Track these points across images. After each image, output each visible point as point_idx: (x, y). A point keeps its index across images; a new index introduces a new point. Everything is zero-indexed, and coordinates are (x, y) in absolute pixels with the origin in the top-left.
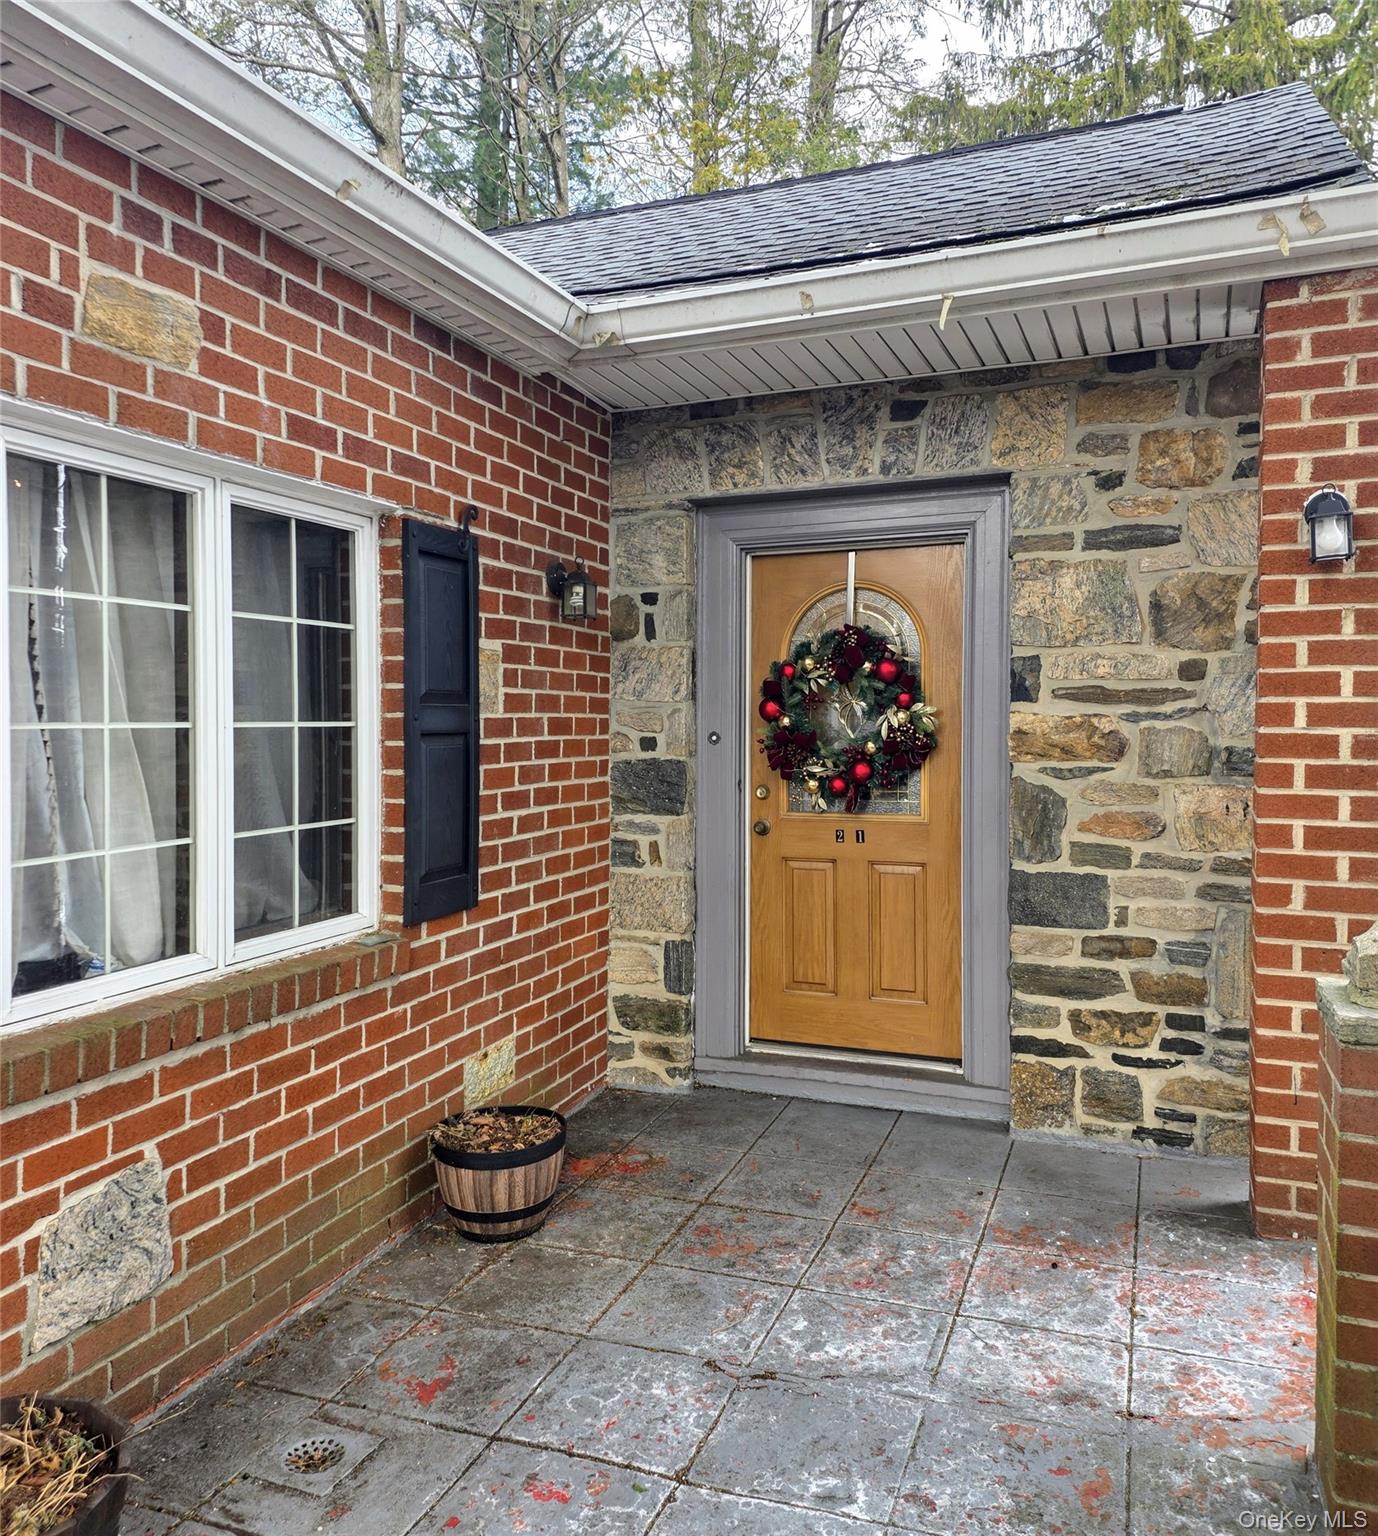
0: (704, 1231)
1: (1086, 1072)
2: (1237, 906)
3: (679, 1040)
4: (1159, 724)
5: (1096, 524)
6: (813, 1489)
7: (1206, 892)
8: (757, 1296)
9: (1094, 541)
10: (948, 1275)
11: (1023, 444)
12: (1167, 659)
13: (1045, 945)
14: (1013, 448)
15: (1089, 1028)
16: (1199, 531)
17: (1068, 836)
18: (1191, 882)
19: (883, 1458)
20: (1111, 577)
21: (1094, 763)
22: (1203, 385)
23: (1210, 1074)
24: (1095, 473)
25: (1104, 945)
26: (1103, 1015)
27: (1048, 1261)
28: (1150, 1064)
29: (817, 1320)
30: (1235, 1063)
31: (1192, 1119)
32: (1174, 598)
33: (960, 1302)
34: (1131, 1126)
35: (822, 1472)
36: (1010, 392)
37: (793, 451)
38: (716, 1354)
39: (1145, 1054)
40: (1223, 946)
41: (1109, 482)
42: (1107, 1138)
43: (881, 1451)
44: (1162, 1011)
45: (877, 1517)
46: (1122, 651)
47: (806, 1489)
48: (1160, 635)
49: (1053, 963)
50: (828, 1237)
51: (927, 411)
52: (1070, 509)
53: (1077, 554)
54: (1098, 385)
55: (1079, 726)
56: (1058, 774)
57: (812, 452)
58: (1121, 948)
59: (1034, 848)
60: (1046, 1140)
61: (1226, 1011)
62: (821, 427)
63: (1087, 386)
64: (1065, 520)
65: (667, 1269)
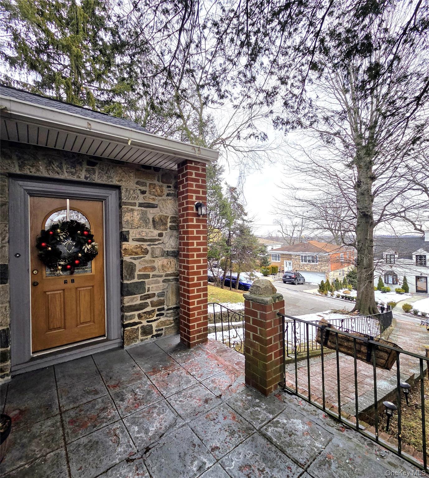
0: (72, 422)
1: (142, 327)
2: (170, 283)
3: (6, 364)
4: (155, 246)
5: (141, 201)
6: (195, 469)
7: (164, 281)
8: (114, 430)
9: (141, 205)
10: (152, 390)
11: (124, 180)
12: (156, 232)
13: (132, 300)
14: (121, 180)
15: (142, 316)
16: (161, 206)
17: (137, 273)
18: (161, 279)
19: (197, 446)
20: (144, 214)
21: (142, 256)
22: (160, 176)
23: (166, 319)
24: (140, 190)
25: (145, 297)
26: (145, 313)
27: (166, 374)
28: (155, 320)
29: (139, 424)
30: (170, 315)
31: (162, 329)
32: (157, 219)
33: (162, 395)
34: (151, 336)
35: (191, 463)
36: (120, 167)
37: (54, 166)
38: (125, 456)
39: (153, 319)
40: (167, 292)
41: (143, 192)
42: (146, 340)
43: (194, 445)
44: (156, 308)
45: (214, 462)
46: (147, 230)
47: (193, 471)
48: (155, 227)
49: (134, 304)
50: (113, 400)
51: (98, 165)
52: (135, 197)
53: (137, 208)
54: (140, 170)
55: (139, 247)
56: (135, 259)
57: (61, 168)
58: (149, 297)
59: (129, 277)
60: (134, 347)
61: (168, 305)
62: (64, 162)
63: (138, 170)
64: (134, 200)
65: (75, 442)
